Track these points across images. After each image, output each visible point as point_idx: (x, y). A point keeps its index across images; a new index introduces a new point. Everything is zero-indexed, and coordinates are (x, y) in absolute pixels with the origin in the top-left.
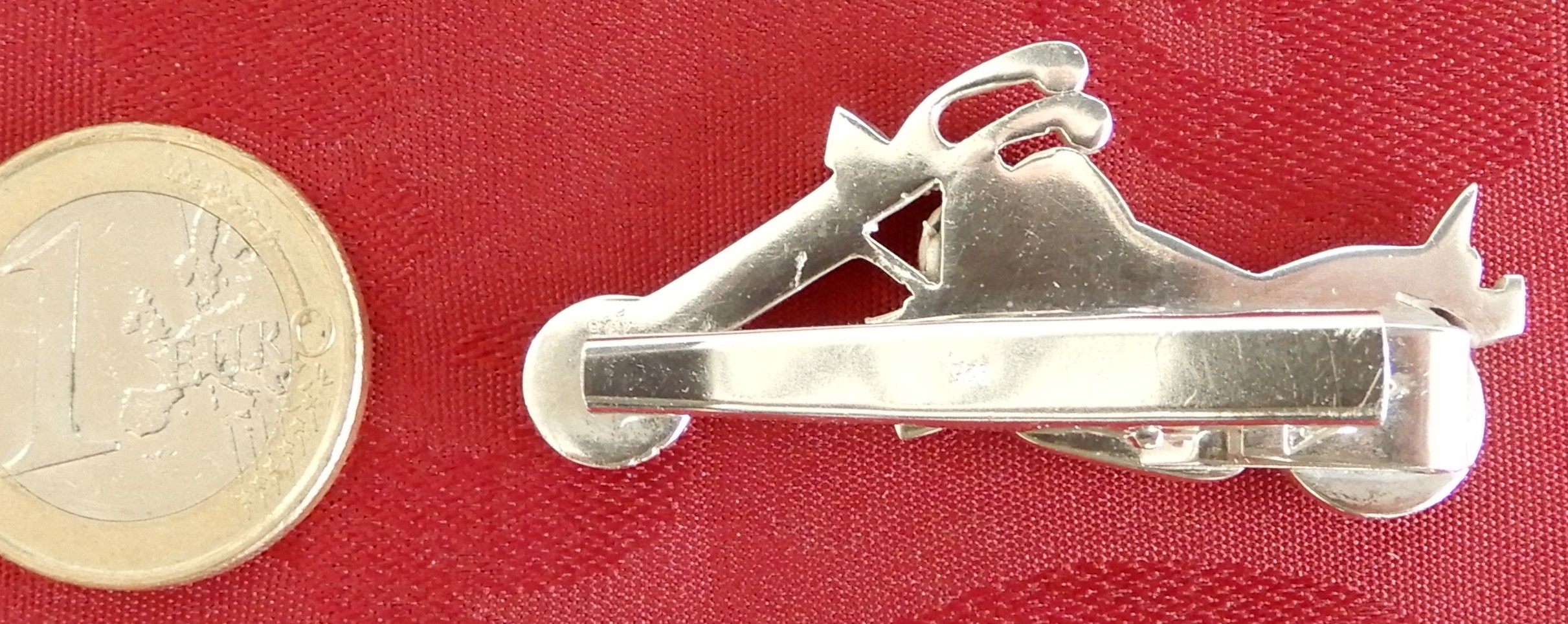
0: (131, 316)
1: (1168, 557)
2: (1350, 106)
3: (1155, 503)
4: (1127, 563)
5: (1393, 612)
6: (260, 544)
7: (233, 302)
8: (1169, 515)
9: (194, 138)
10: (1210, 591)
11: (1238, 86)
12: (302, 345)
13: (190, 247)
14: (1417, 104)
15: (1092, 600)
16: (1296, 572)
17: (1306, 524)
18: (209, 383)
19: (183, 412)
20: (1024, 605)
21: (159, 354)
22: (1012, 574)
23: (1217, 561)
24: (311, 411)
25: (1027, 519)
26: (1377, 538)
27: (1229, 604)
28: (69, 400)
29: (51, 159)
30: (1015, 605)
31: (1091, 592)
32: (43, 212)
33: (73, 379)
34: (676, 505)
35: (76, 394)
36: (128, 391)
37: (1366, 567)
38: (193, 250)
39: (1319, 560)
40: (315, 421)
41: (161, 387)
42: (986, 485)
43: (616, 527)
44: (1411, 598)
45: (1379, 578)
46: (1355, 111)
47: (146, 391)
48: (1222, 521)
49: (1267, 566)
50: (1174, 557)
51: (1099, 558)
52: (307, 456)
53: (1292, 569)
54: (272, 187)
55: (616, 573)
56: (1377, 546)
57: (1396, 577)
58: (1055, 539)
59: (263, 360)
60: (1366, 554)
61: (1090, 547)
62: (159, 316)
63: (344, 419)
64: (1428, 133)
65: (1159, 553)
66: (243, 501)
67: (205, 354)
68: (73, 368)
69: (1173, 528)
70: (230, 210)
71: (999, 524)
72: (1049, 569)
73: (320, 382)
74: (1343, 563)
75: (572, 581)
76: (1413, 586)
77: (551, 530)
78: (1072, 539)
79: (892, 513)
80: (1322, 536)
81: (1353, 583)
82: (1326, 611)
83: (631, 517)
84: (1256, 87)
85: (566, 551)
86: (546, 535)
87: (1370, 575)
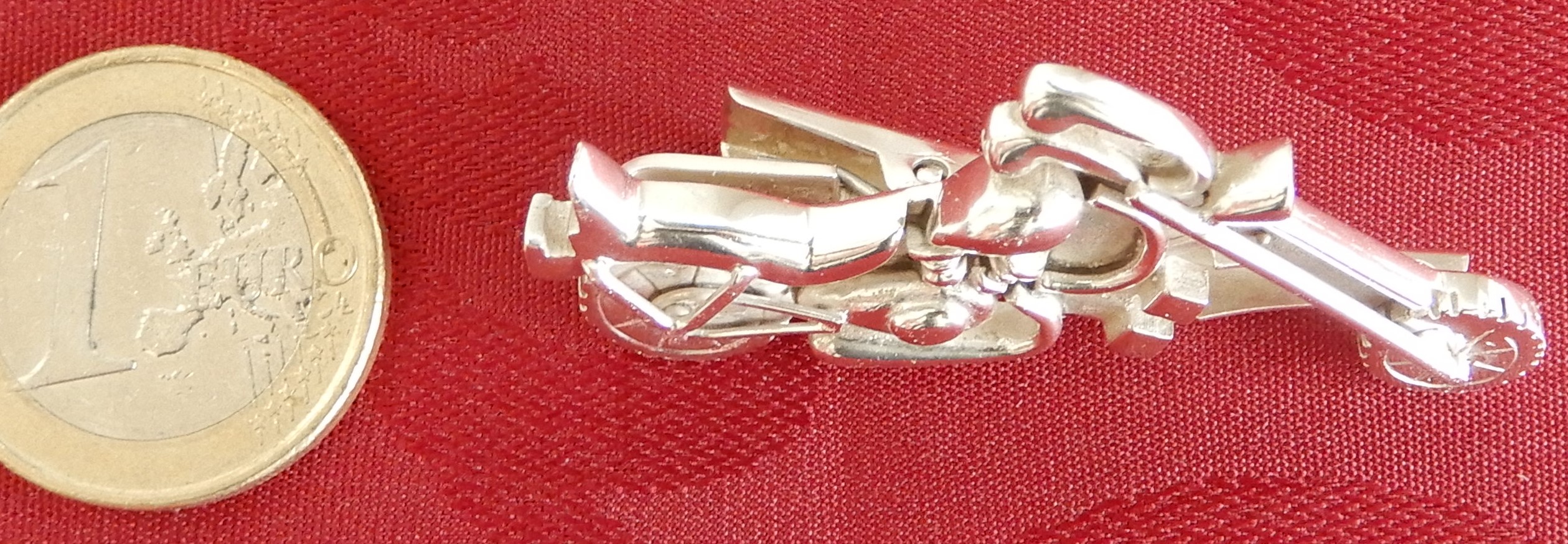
0: (156, 236)
1: (1299, 474)
2: (1481, 34)
3: (1287, 419)
4: (1258, 479)
5: (1521, 533)
6: (271, 469)
7: (257, 226)
8: (1301, 431)
9: (228, 63)
10: (1341, 508)
11: (1371, 12)
12: (323, 272)
13: (218, 170)
14: (1548, 34)
15: (1222, 514)
16: (1425, 492)
17: (1436, 443)
18: (228, 307)
19: (202, 334)
20: (1156, 517)
21: (181, 275)
22: (1144, 486)
23: (1348, 478)
24: (329, 339)
25: (1159, 432)
26: (1506, 460)
27: (1358, 522)
28: (87, 317)
29: (85, 77)
30: (1149, 517)
31: (1222, 506)
32: (74, 128)
33: (93, 296)
34: (811, 410)
35: (95, 311)
36: (147, 312)
37: (1496, 488)
38: (221, 174)
39: (1449, 479)
40: (332, 348)
41: (181, 308)
42: (1119, 397)
43: (750, 430)
44: (1540, 520)
45: (1508, 499)
46: (1486, 40)
47: (166, 311)
48: (1353, 439)
49: (1397, 485)
50: (1305, 473)
51: (1231, 472)
52: (323, 382)
53: (1422, 488)
54: (303, 116)
55: (749, 476)
56: (1507, 468)
57: (1526, 499)
58: (1187, 453)
59: (284, 286)
60: (1495, 475)
61: (1222, 461)
62: (184, 238)
63: (361, 348)
64: (1558, 62)
65: (1290, 469)
66: (255, 426)
67: (227, 277)
68: (94, 285)
69: (1305, 444)
70: (259, 136)
71: (1132, 436)
72: (1181, 482)
73: (340, 310)
74: (1472, 483)
75: (705, 482)
76: (1543, 508)
77: (685, 431)
78: (1204, 453)
79: (1026, 422)
80: (1452, 456)
81: (1482, 504)
82: (1453, 532)
83: (765, 421)
84: (1388, 13)
85: (701, 453)
86: (681, 436)
87: (1500, 496)
